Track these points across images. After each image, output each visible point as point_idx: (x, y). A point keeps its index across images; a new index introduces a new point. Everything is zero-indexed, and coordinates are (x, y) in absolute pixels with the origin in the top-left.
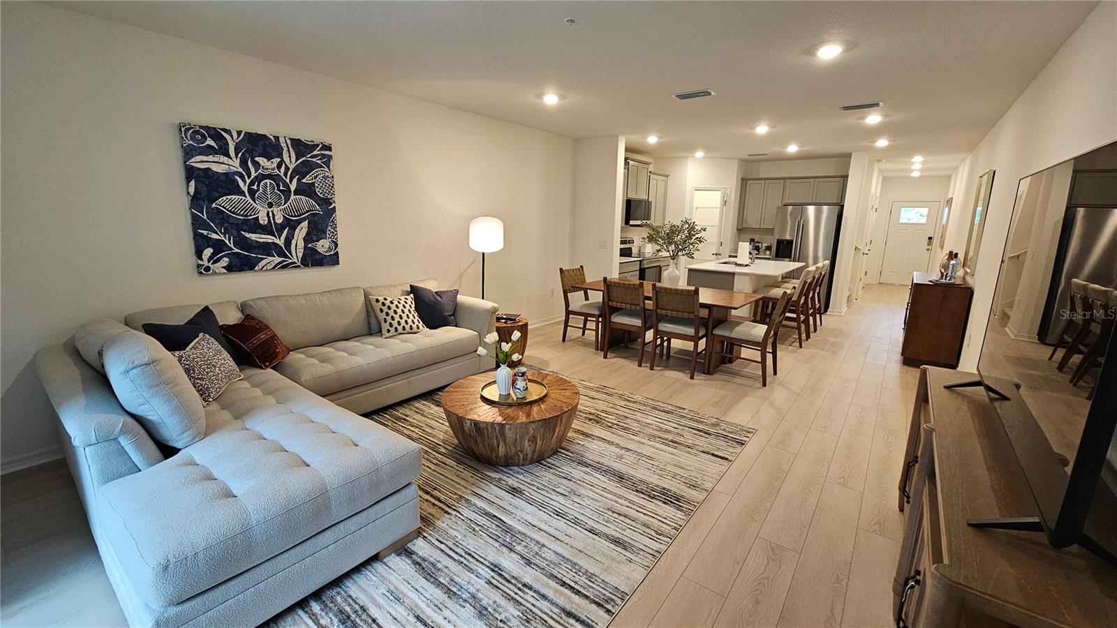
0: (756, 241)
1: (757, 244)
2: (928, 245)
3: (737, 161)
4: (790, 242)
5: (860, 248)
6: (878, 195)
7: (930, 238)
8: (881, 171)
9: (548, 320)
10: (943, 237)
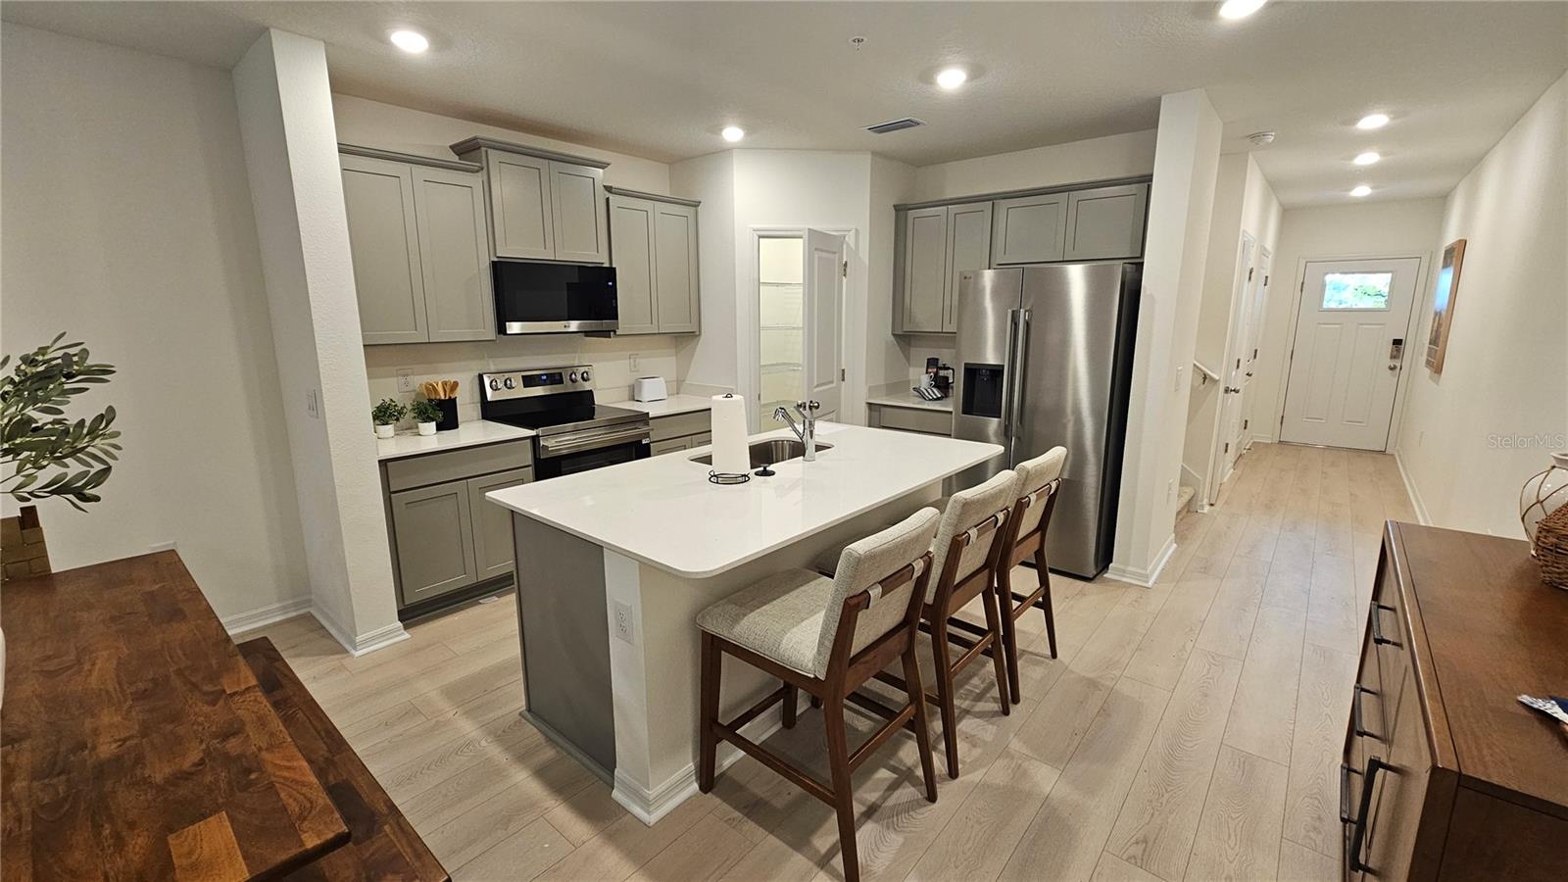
0: (940, 364)
1: (942, 373)
2: (1393, 357)
3: (869, 157)
4: (996, 372)
5: (1216, 377)
6: (1270, 243)
7: (1397, 342)
8: (1273, 185)
9: (259, 616)
10: (1438, 339)
